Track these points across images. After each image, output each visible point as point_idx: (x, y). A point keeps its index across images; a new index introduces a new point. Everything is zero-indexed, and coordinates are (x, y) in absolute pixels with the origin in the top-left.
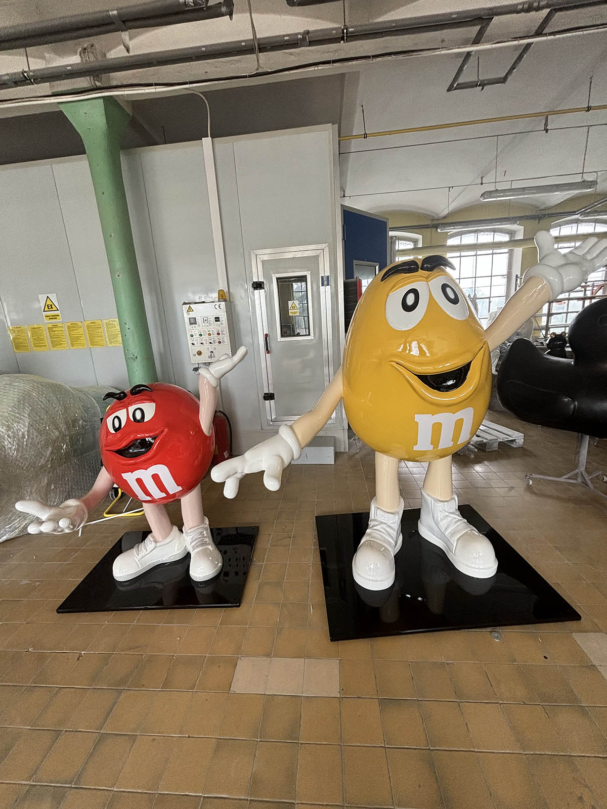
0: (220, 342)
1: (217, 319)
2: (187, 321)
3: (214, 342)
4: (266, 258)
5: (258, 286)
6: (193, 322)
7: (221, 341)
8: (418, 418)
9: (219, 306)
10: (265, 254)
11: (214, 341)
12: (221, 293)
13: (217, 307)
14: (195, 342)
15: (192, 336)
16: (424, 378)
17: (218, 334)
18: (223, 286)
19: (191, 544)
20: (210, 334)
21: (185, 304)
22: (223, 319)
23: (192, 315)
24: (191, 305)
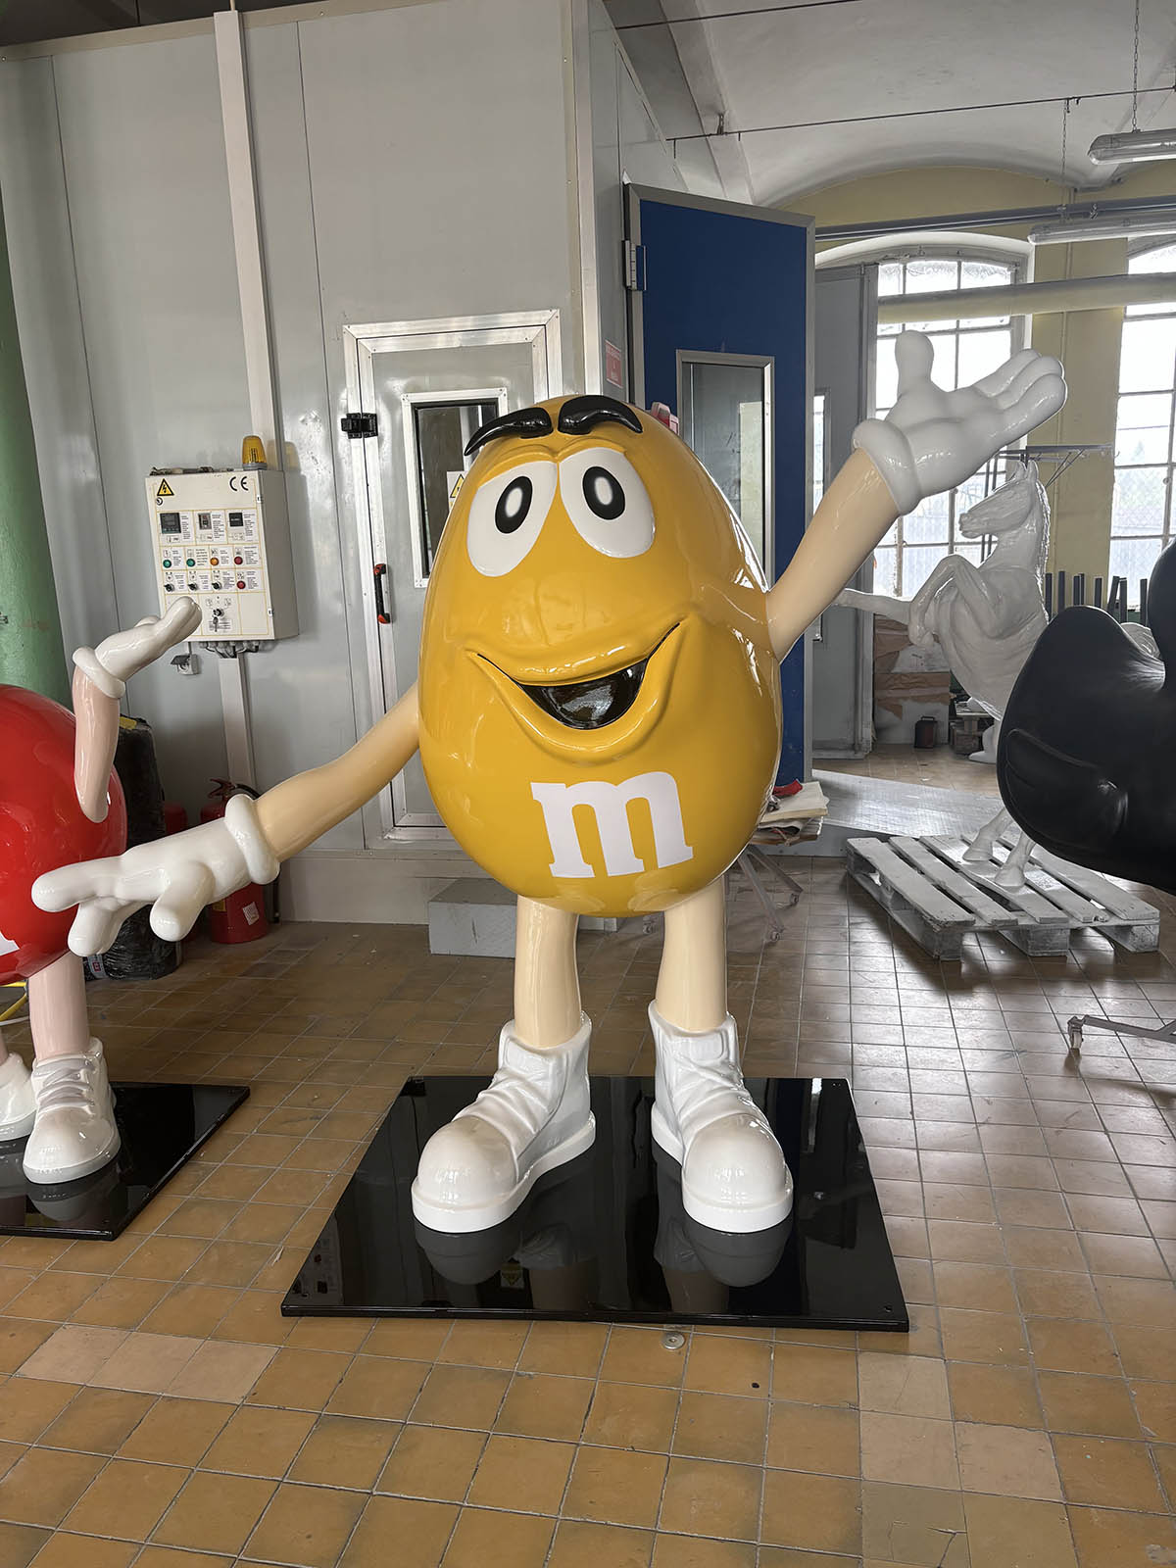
0: (241, 585)
1: (236, 519)
2: (155, 523)
3: (228, 585)
4: (388, 346)
5: (361, 426)
6: (171, 523)
7: (245, 581)
8: (540, 791)
9: (242, 483)
10: (387, 336)
11: (227, 580)
12: (253, 445)
13: (237, 484)
14: (175, 582)
15: (167, 564)
16: (536, 693)
17: (238, 561)
18: (261, 426)
19: (39, 1096)
20: (215, 562)
21: (155, 473)
22: (252, 519)
23: (169, 506)
24: (168, 479)
